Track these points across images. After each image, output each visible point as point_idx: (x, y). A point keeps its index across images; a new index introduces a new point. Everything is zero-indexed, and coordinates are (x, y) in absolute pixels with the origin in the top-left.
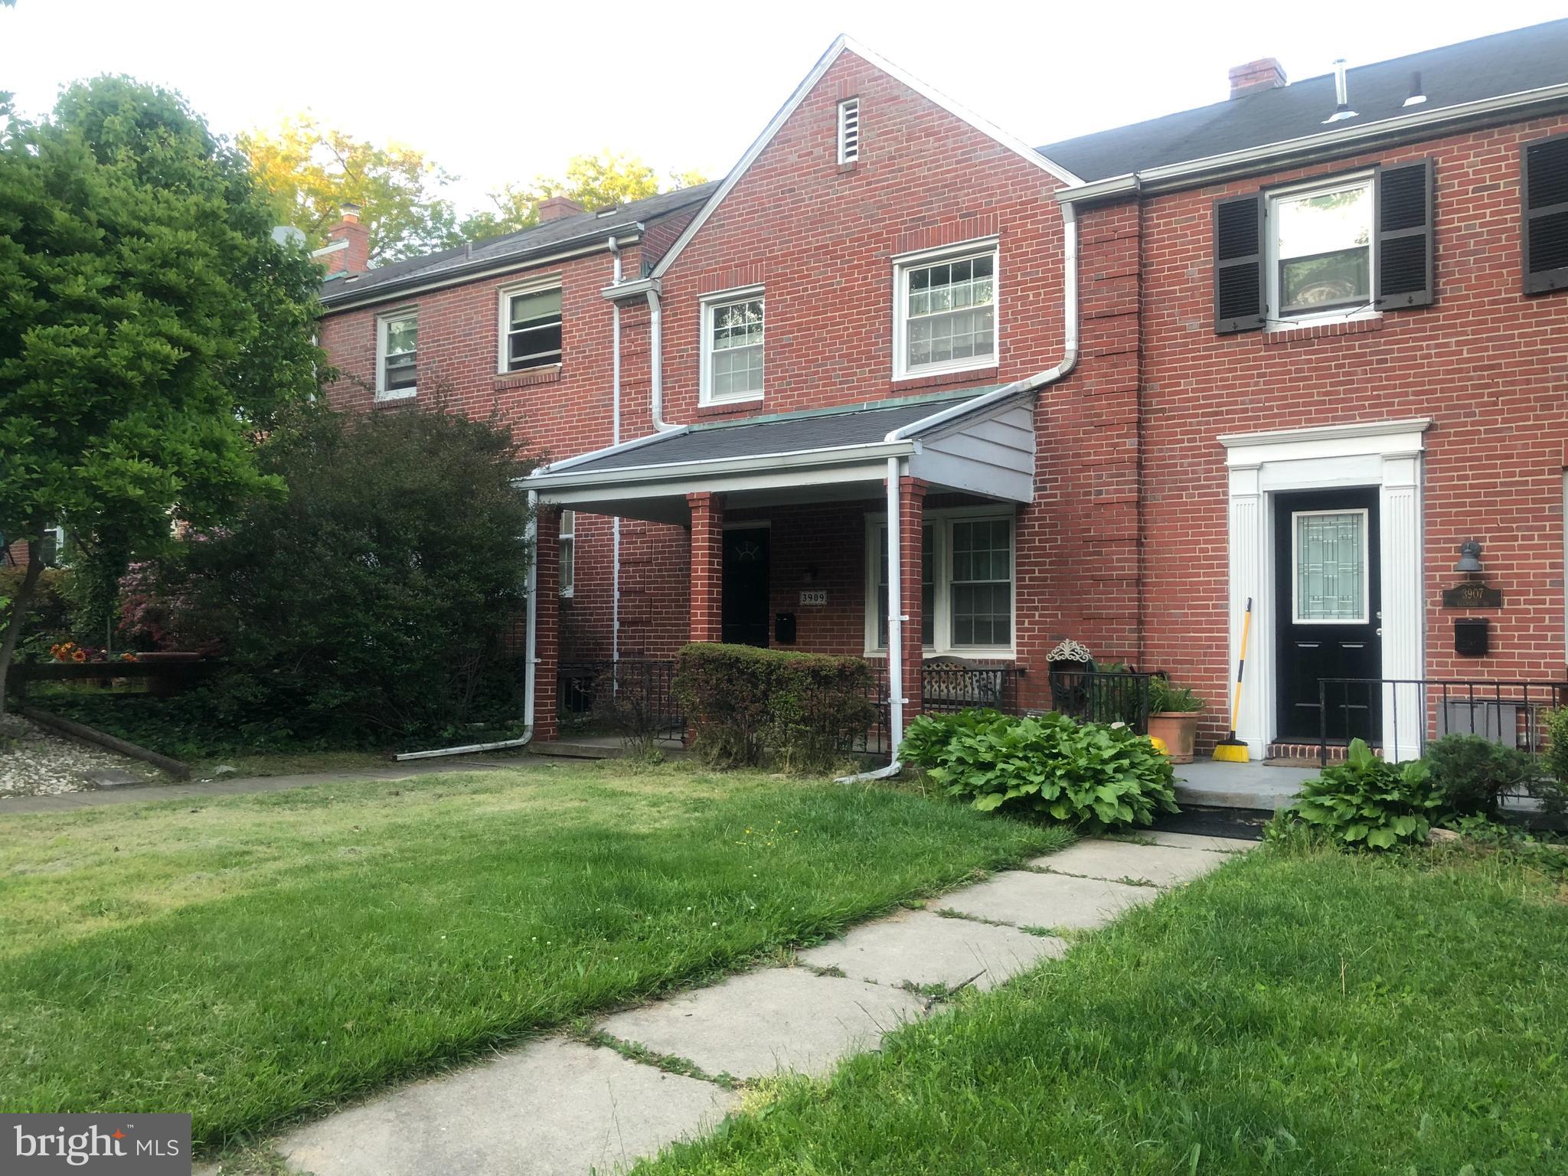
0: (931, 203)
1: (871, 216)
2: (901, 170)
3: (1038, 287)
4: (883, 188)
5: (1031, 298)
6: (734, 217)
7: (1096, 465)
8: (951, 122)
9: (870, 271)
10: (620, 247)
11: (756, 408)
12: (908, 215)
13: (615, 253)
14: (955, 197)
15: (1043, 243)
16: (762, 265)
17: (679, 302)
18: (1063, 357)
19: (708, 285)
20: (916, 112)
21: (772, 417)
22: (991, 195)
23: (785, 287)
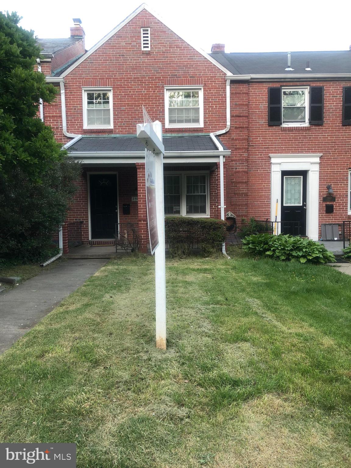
0: (179, 70)
1: (156, 71)
2: (167, 57)
3: (216, 104)
4: (160, 62)
5: (214, 107)
6: (98, 60)
7: (235, 160)
8: (186, 45)
9: (157, 89)
10: (41, 62)
11: (110, 131)
12: (170, 73)
13: (39, 64)
14: (187, 70)
15: (218, 91)
16: (111, 80)
17: (73, 88)
18: (226, 127)
19: (87, 84)
20: (172, 38)
21: (118, 135)
22: (201, 72)
23: (122, 90)
